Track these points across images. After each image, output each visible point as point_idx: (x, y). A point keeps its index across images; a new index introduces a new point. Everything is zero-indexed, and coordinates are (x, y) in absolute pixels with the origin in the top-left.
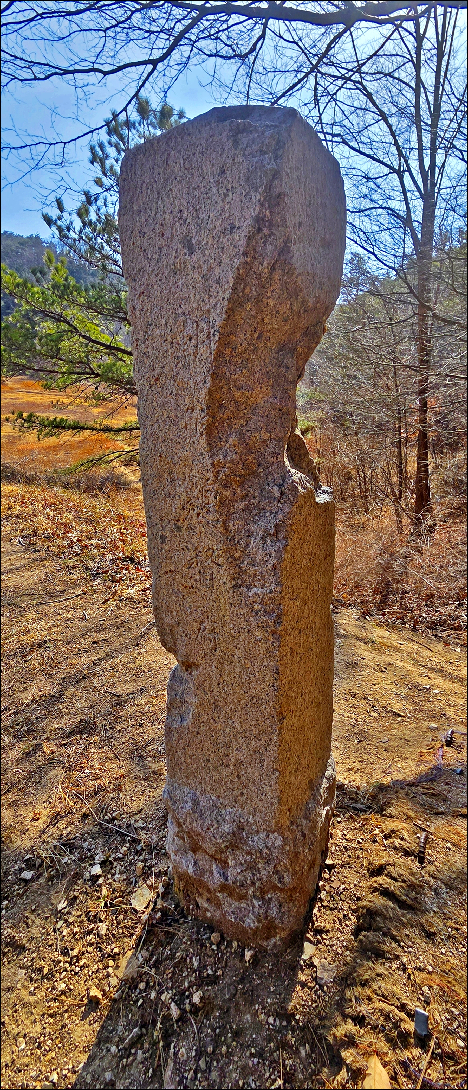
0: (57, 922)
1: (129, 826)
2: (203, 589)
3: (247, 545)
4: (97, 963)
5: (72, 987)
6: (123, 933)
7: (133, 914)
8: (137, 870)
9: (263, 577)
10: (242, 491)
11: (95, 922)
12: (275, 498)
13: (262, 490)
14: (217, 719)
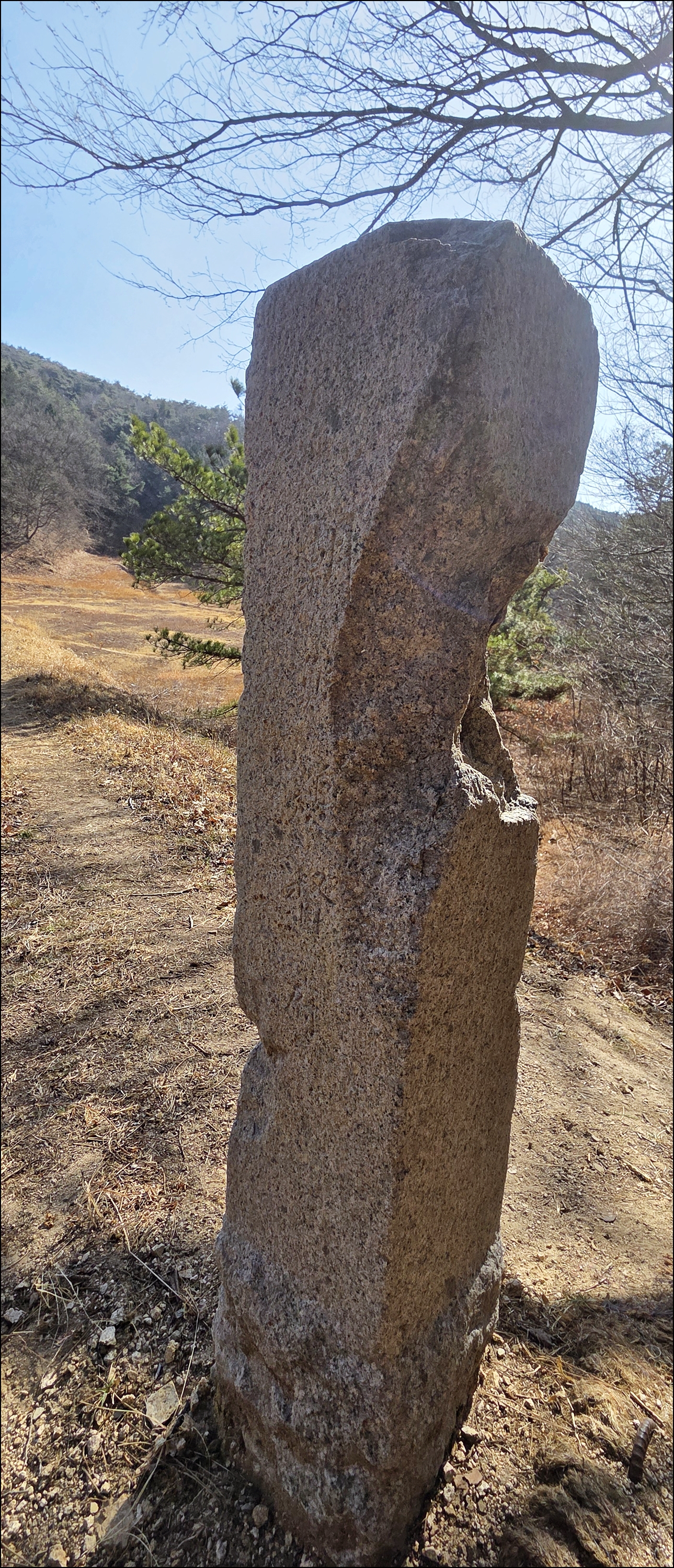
0: (35, 1407)
1: (172, 1272)
2: (304, 933)
3: (376, 877)
4: (73, 1501)
5: (28, 1532)
6: (123, 1458)
7: (144, 1427)
8: (167, 1352)
9: (393, 931)
10: (377, 790)
11: (86, 1426)
12: (428, 808)
13: (411, 792)
14: (303, 1146)
